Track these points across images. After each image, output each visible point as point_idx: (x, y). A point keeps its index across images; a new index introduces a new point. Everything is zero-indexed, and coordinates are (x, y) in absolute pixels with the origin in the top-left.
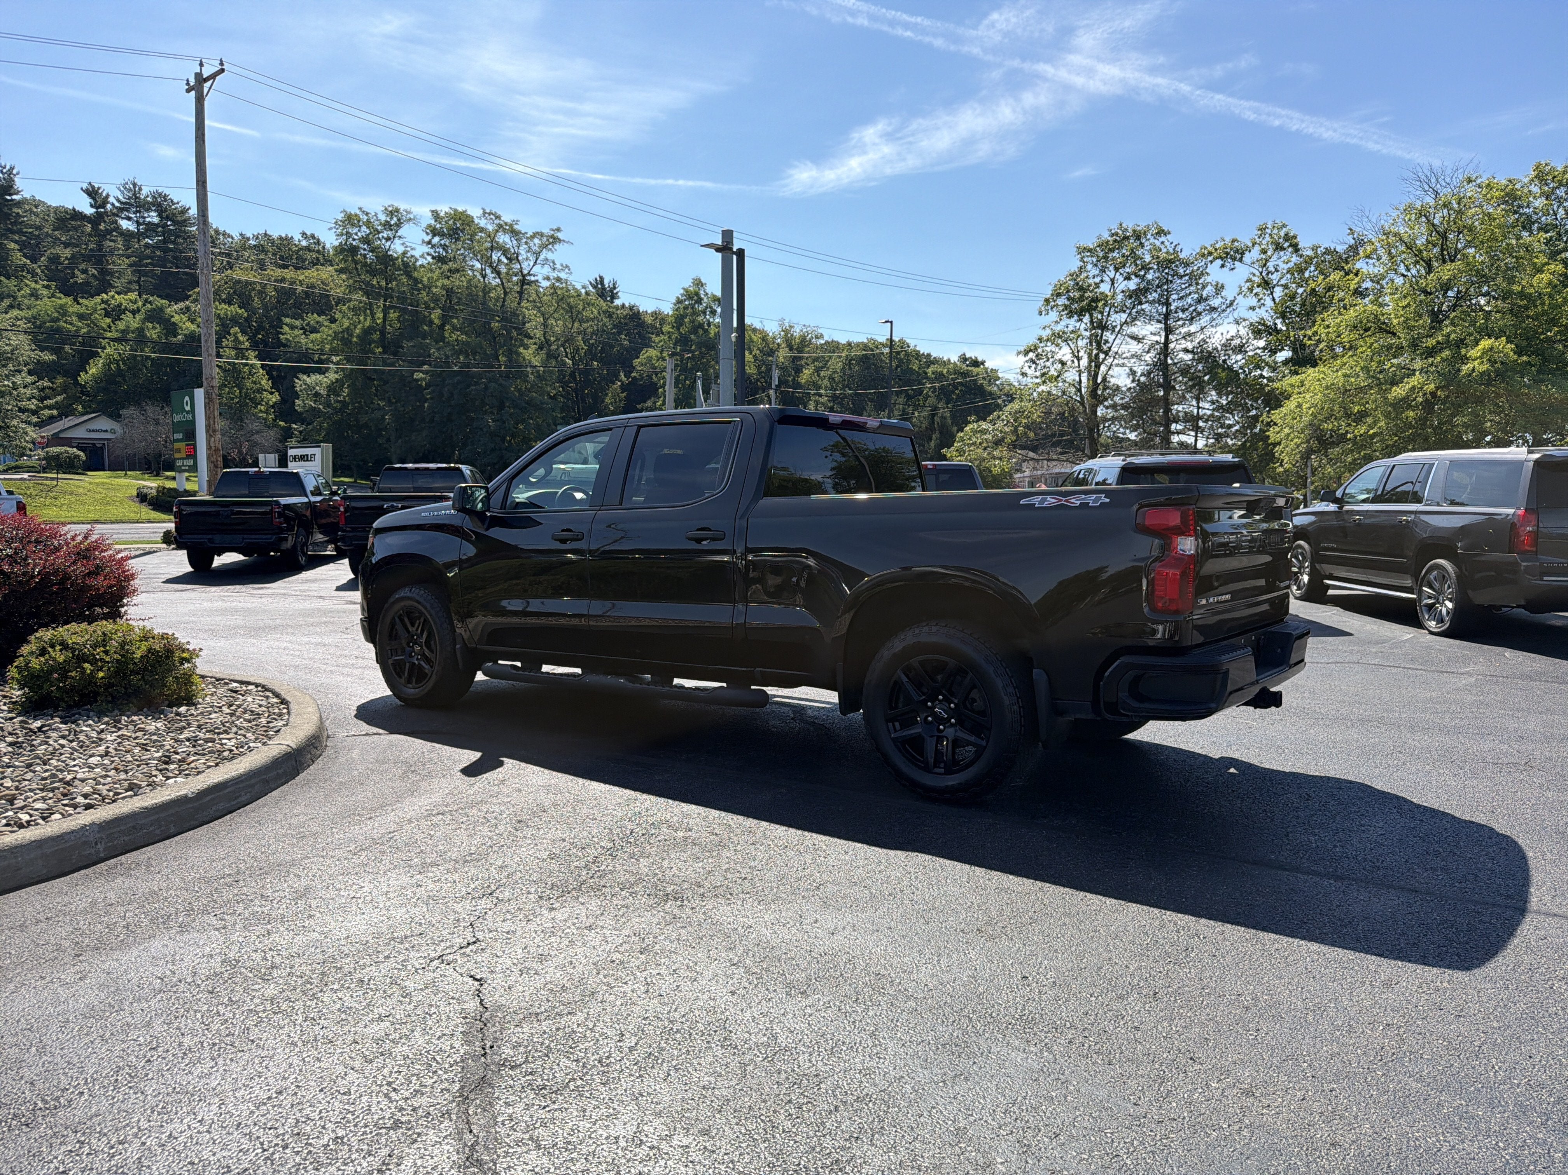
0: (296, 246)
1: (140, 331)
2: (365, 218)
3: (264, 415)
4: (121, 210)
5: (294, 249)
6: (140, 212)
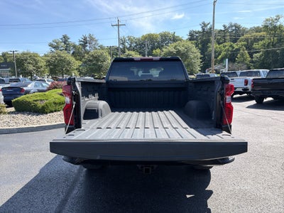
2: (271, 19)
3: (247, 63)
4: (228, 28)
6: (231, 28)
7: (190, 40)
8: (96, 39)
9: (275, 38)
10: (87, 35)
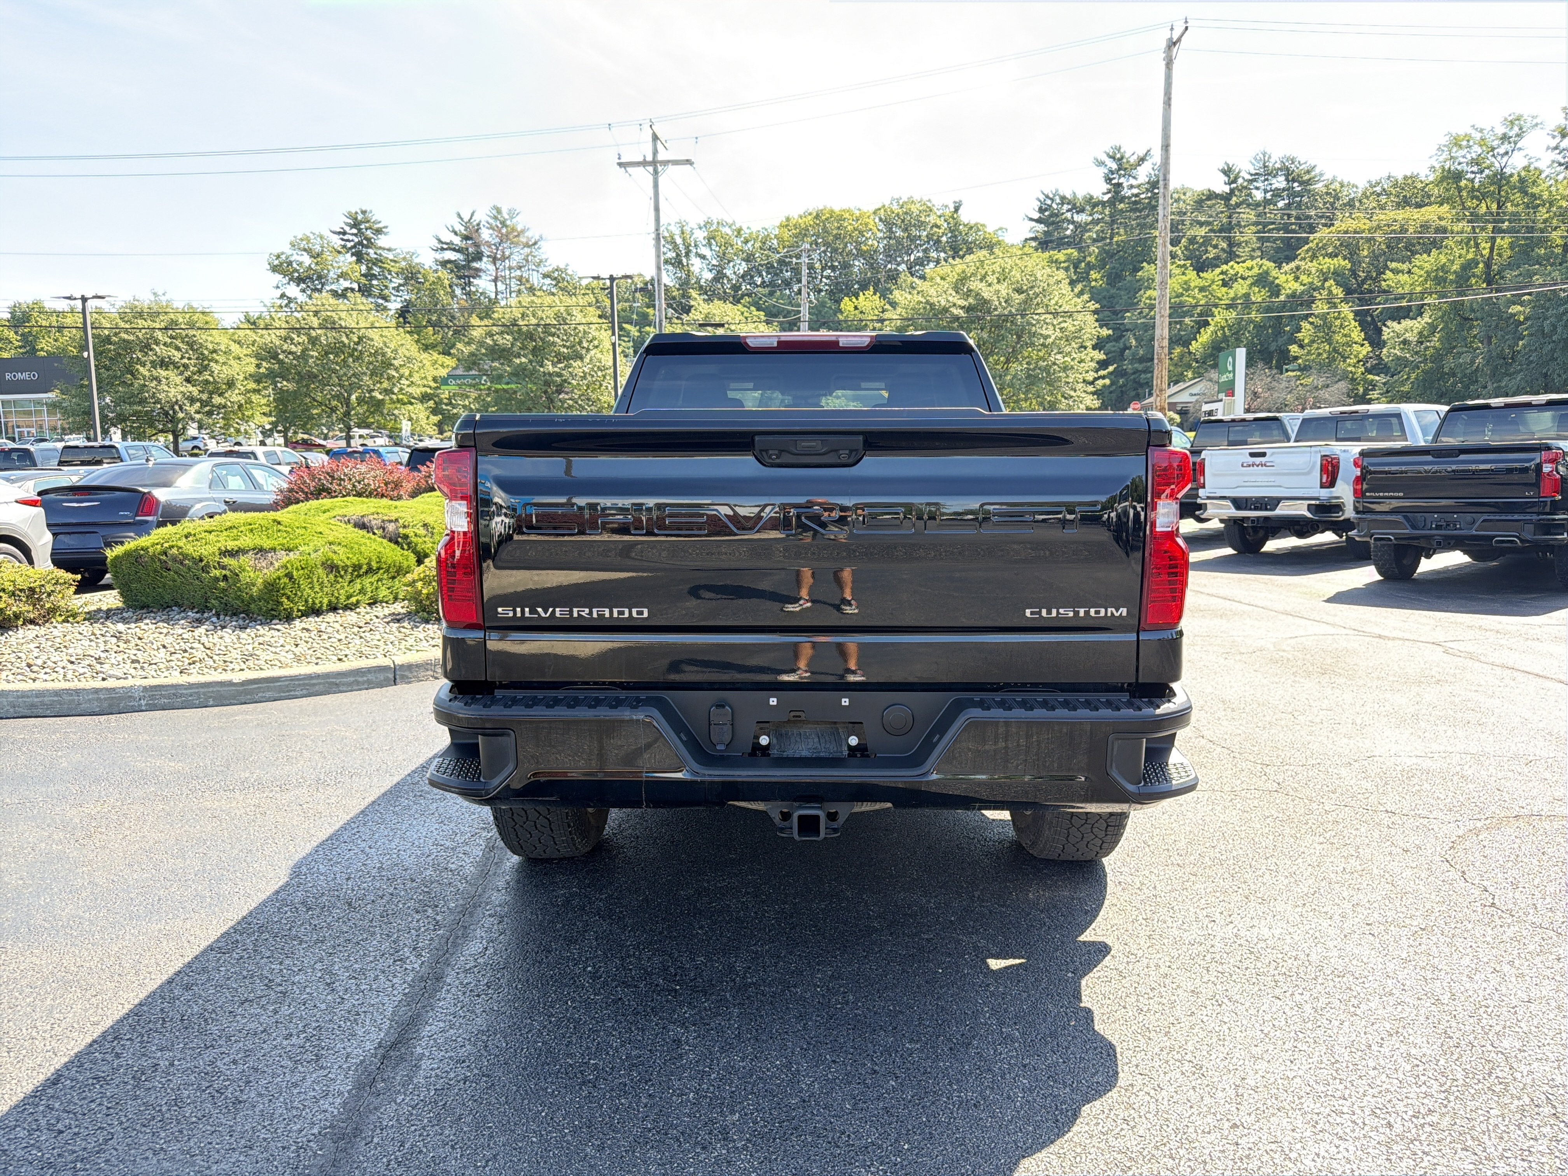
0: (1422, 182)
1: (1247, 296)
2: (1478, 136)
3: (1353, 369)
4: (1251, 181)
5: (1419, 185)
6: (1267, 180)
7: (1044, 243)
8: (532, 235)
9: (1503, 242)
10: (482, 216)
